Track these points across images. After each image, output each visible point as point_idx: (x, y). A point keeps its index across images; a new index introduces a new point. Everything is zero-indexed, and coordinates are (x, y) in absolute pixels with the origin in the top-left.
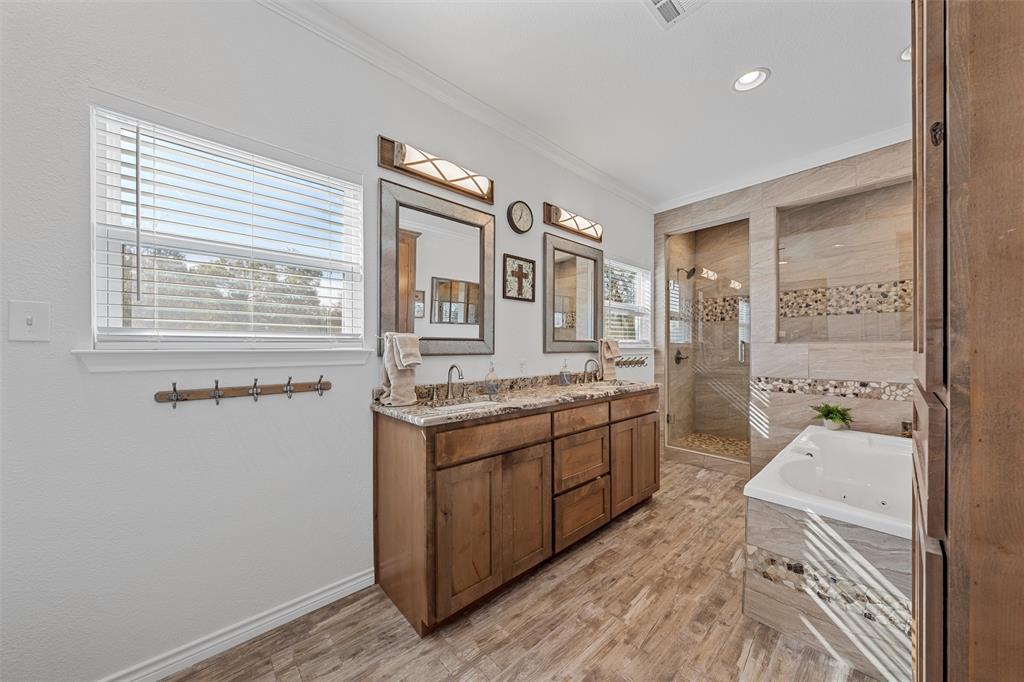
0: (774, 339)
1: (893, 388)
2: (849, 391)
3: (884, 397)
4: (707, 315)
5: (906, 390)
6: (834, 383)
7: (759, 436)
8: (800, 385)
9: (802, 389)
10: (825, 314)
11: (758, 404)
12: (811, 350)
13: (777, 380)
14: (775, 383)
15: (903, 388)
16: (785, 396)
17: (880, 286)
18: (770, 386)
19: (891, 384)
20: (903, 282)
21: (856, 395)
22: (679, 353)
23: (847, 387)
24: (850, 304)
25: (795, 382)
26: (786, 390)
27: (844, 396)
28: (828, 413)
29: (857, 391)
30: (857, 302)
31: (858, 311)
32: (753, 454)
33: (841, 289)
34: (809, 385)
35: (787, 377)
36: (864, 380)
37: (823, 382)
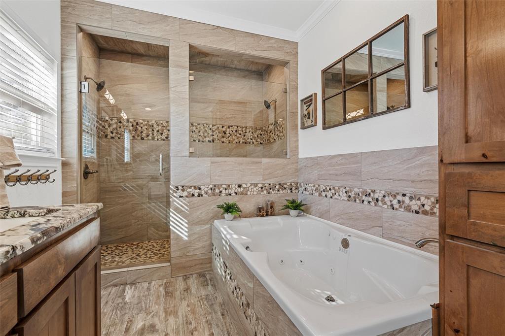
0: (188, 154)
1: (253, 187)
2: (233, 191)
3: (249, 193)
4: (112, 132)
5: (257, 187)
6: (224, 186)
7: (178, 238)
8: (206, 190)
9: (206, 193)
10: (197, 141)
11: (177, 209)
12: (212, 163)
13: (190, 187)
14: (189, 190)
15: (256, 186)
16: (196, 199)
17: (223, 127)
18: (185, 194)
19: (251, 184)
20: (232, 126)
21: (236, 193)
22: (87, 167)
23: (232, 188)
24: (209, 135)
25: (202, 187)
26: (196, 195)
27: (230, 195)
28: (229, 209)
29: (236, 191)
30: (213, 135)
31: (213, 141)
32: (173, 255)
33: (205, 125)
34: (211, 189)
35: (196, 184)
36: (240, 183)
37: (219, 186)
